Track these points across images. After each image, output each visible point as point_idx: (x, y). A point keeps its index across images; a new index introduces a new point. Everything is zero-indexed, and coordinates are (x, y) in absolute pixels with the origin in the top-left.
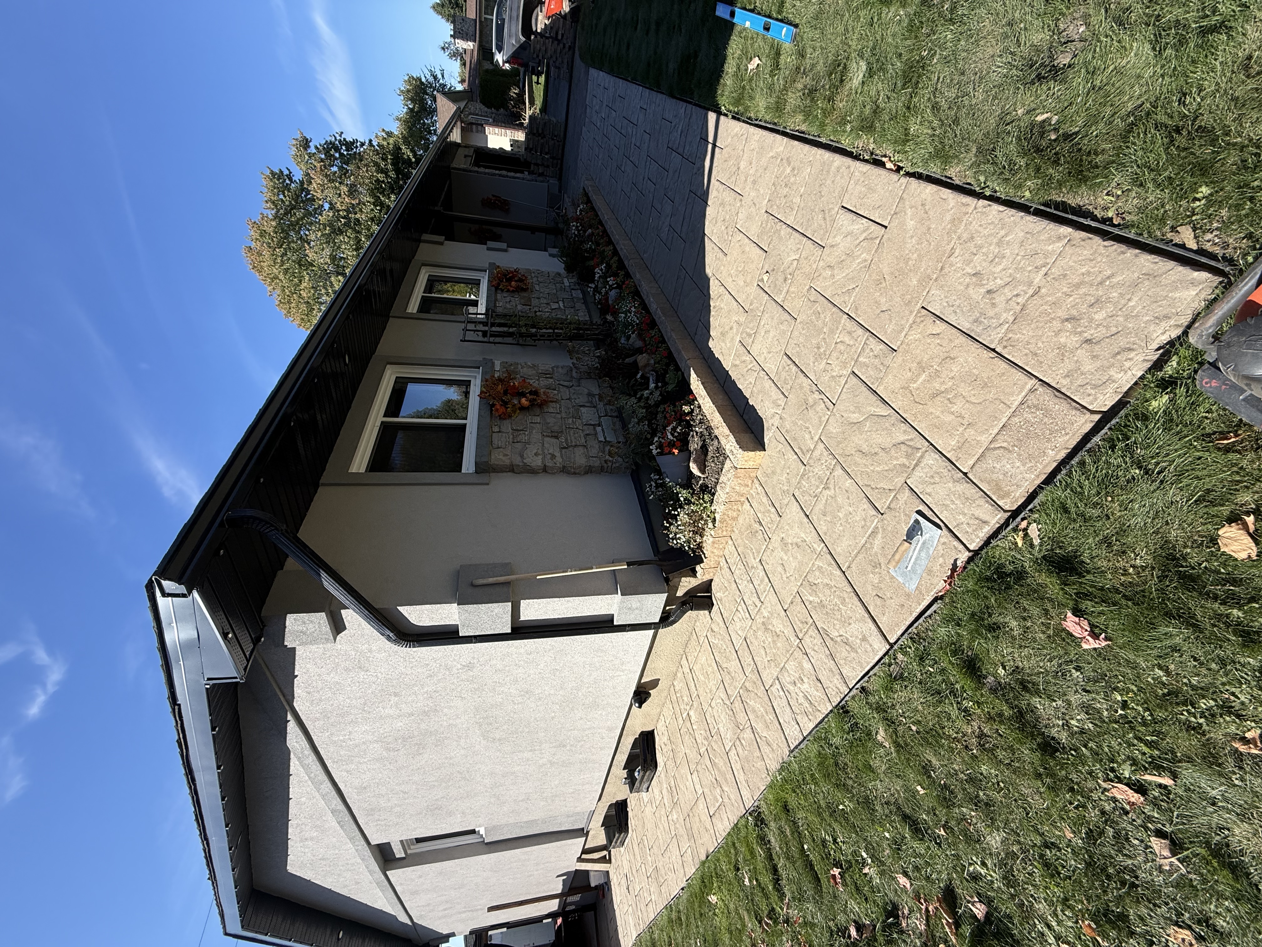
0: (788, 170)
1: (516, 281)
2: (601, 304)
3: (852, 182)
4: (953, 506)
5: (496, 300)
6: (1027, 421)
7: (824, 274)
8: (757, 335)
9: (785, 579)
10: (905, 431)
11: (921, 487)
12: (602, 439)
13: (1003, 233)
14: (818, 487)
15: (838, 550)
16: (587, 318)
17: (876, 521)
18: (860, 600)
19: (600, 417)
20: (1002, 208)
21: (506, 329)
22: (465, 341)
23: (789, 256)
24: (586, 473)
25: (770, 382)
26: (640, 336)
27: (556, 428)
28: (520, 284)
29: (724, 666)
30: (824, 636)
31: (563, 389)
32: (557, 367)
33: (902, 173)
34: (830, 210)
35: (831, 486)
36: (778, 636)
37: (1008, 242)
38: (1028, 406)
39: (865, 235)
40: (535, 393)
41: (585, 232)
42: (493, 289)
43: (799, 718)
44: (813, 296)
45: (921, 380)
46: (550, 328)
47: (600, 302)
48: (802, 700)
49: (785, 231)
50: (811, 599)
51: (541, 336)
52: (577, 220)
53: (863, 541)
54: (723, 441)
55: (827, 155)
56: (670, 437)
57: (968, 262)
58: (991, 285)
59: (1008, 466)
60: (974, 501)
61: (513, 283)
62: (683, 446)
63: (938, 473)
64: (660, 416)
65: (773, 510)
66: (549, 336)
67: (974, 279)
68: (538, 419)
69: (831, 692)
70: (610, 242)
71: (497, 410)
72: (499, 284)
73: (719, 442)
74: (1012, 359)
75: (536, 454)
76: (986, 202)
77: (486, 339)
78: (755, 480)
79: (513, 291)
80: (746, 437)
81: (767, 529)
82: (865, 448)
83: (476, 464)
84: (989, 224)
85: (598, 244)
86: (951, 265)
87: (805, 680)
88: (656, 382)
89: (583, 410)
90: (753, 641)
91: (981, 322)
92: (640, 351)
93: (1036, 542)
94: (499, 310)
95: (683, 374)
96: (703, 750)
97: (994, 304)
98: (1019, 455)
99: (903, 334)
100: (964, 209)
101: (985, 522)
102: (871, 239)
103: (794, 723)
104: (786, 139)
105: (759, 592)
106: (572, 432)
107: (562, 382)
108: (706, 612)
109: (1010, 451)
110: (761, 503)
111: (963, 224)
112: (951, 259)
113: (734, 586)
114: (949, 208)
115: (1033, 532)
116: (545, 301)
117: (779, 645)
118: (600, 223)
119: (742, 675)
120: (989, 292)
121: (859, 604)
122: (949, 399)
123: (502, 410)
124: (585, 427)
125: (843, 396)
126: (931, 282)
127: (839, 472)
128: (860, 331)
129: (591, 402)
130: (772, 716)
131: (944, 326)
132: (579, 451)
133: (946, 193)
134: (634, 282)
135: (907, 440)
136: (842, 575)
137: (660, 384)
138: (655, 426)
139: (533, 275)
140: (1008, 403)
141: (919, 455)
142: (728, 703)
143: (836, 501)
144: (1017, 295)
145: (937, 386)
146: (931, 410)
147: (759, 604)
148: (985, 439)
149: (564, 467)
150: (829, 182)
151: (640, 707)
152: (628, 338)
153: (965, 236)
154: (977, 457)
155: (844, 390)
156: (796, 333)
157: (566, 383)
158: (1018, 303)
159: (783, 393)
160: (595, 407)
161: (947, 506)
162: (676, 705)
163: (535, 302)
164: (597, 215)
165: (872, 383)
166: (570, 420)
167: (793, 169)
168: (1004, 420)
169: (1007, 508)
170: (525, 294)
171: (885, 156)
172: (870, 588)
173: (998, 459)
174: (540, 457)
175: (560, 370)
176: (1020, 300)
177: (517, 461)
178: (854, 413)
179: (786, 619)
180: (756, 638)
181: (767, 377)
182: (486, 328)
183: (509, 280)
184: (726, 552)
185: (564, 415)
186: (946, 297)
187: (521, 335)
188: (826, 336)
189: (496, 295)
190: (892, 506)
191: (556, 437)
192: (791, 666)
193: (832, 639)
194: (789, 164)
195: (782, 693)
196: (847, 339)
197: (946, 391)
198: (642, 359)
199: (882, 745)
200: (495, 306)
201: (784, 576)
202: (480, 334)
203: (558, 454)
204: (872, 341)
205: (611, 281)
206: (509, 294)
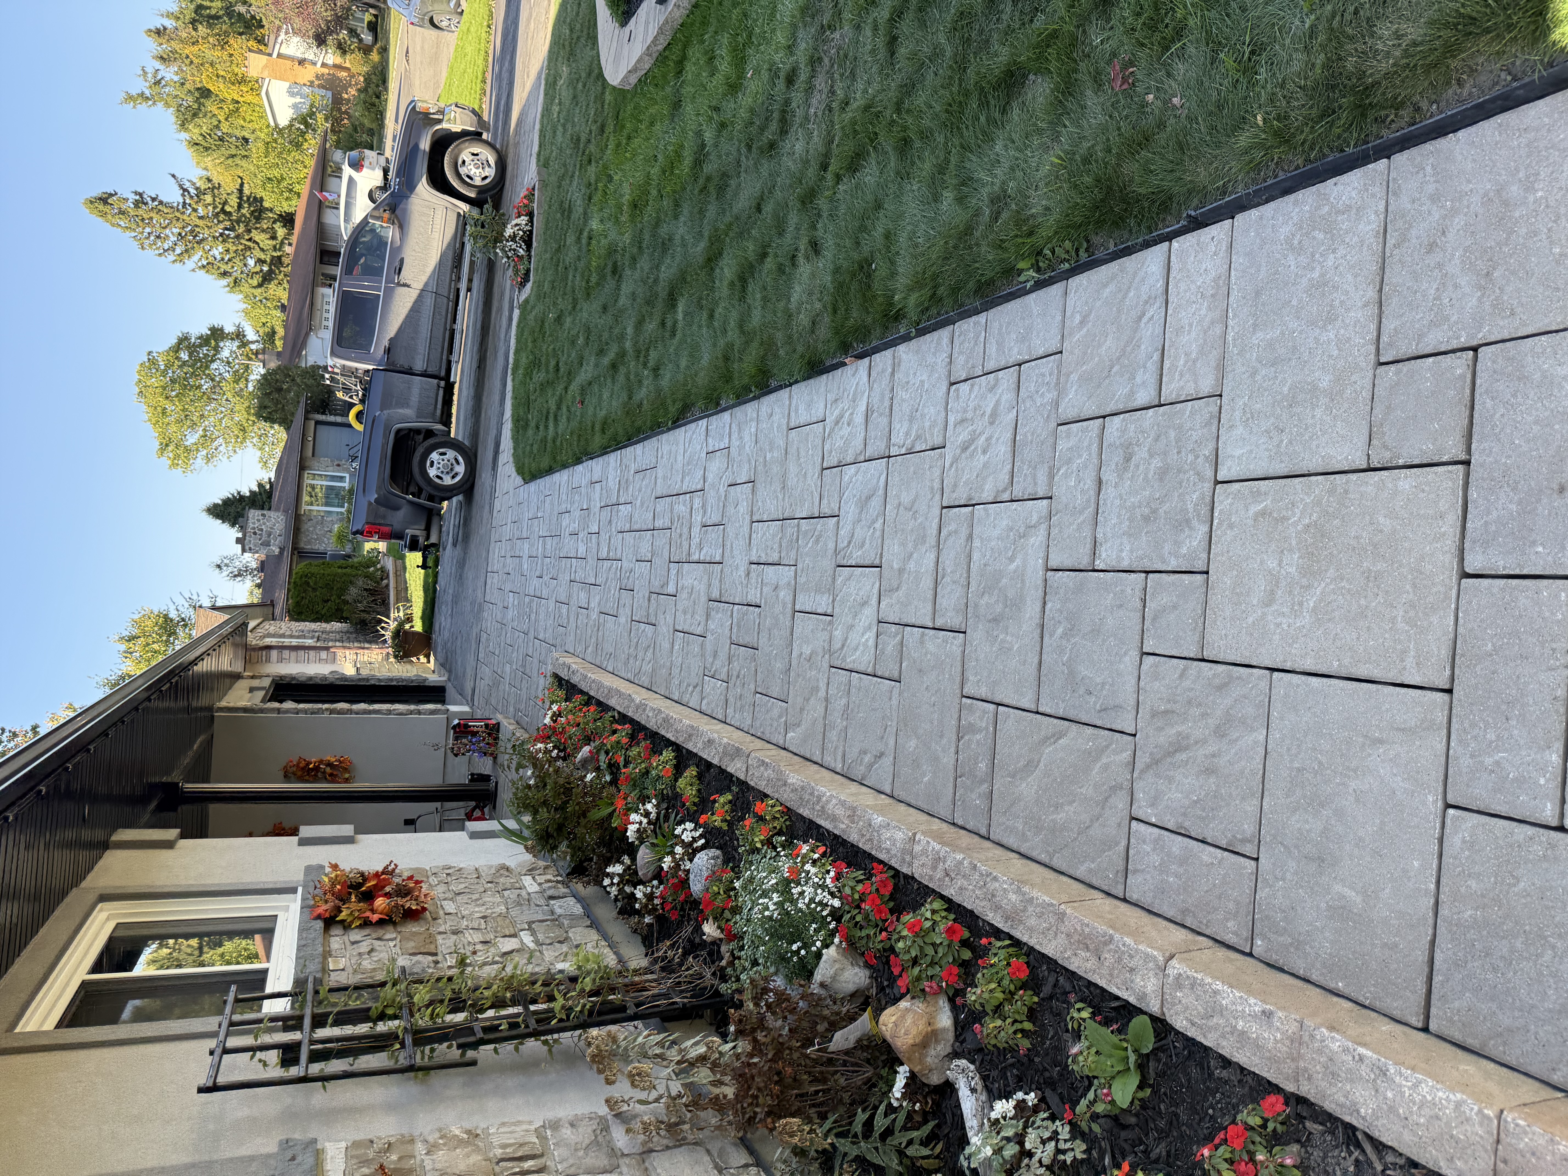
1: (388, 895)
5: (327, 954)
21: (363, 1029)
22: (214, 1088)
28: (400, 901)
32: (555, 1125)
42: (320, 924)
46: (514, 1003)
51: (485, 1030)
61: (380, 902)
66: (513, 1026)
70: (662, 744)
77: (294, 1071)
79: (381, 923)
94: (337, 979)
116: (477, 937)
139: (435, 879)
163: (445, 944)
170: (416, 927)
175: (568, 1134)
182: (296, 1036)
183: (368, 897)
187: (421, 1038)
189: (326, 943)
198: (902, 1022)
200: (325, 970)
202: (273, 1056)
206: (367, 931)
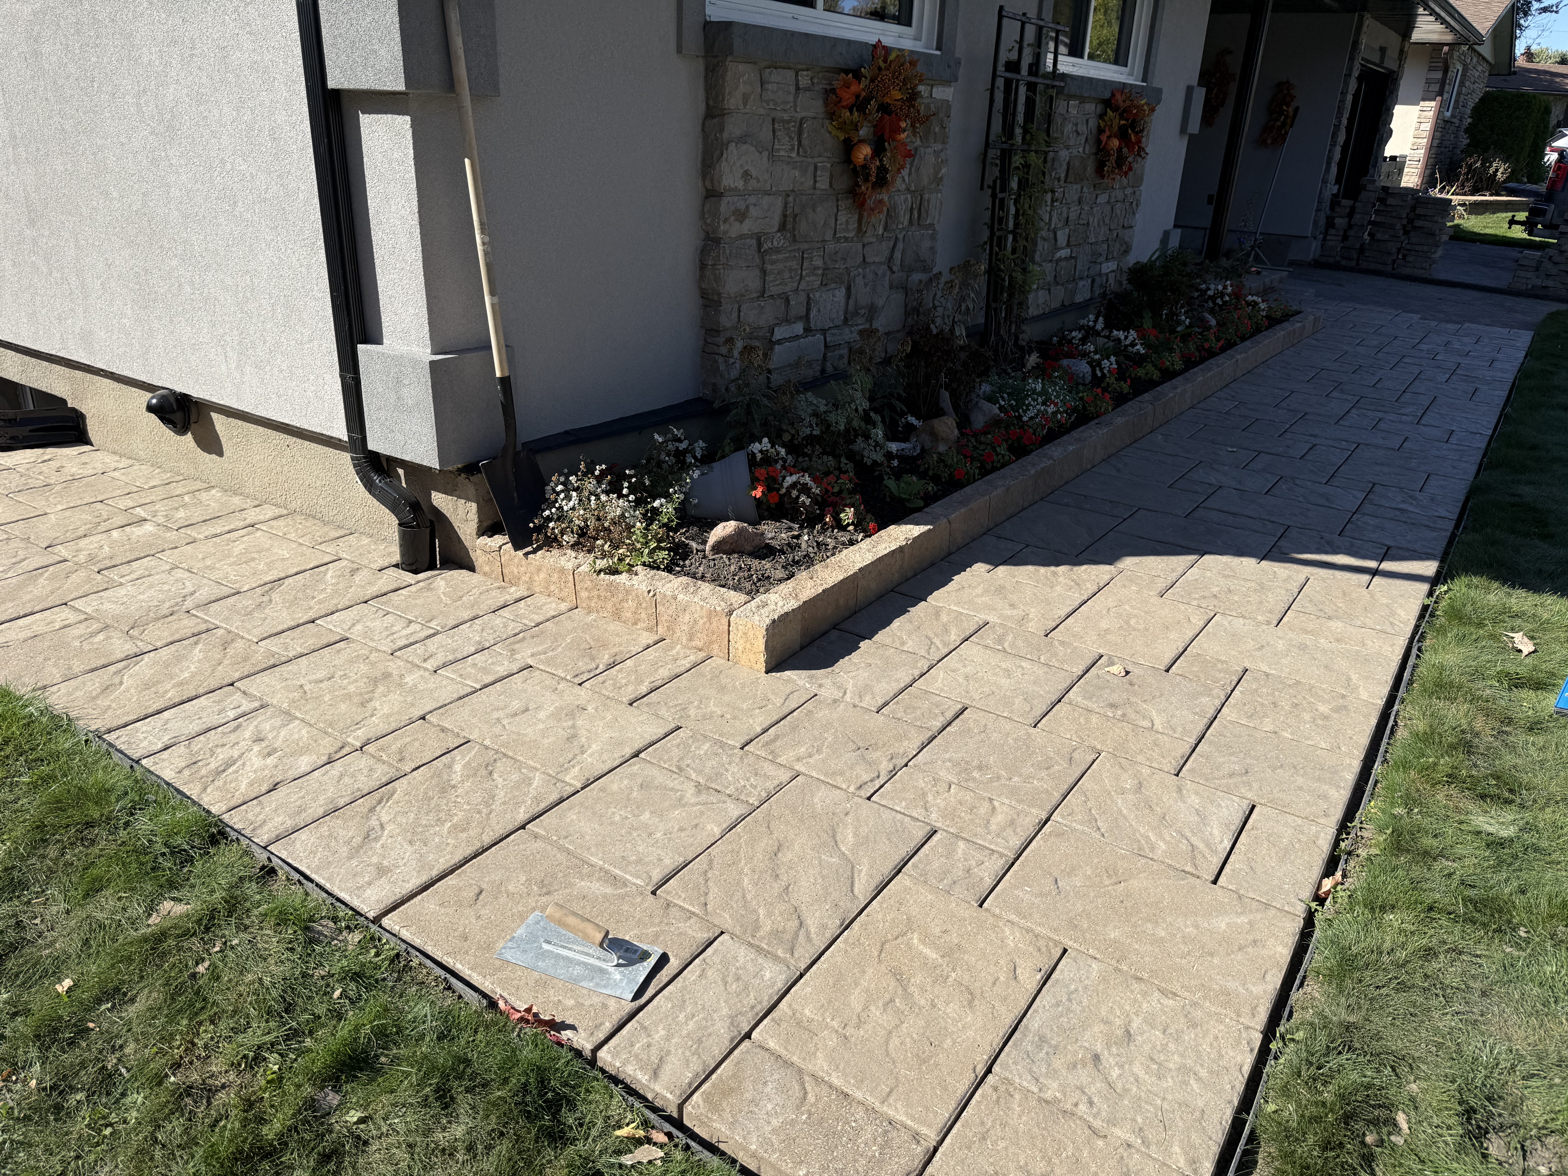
0: (1323, 708)
1: (1120, 150)
2: (1060, 343)
3: (1299, 821)
4: (682, 1017)
5: (1082, 100)
6: (858, 1131)
7: (1125, 776)
8: (1000, 655)
9: (495, 715)
10: (824, 927)
11: (717, 959)
12: (779, 334)
13: (1203, 1073)
14: (700, 772)
15: (569, 813)
16: (1033, 312)
17: (638, 882)
18: (467, 861)
19: (824, 332)
20: (1247, 1069)
21: (1020, 118)
22: (1001, 17)
23: (1159, 711)
24: (704, 294)
25: (908, 680)
26: (996, 422)
27: (803, 227)
28: (1113, 159)
29: (275, 596)
30: (377, 795)
31: (886, 247)
32: (933, 237)
33: (1314, 905)
34: (1249, 784)
35: (703, 797)
36: (363, 704)
37: (1186, 1083)
38: (886, 1132)
39: (1201, 846)
40: (882, 181)
41: (1212, 311)
42: (1107, 95)
43: (181, 749)
44: (1083, 758)
45: (927, 951)
46: (1017, 225)
47: (1065, 340)
48: (222, 755)
49: (1210, 705)
50: (458, 767)
51: (1002, 200)
52: (1237, 295)
53: (594, 860)
54: (785, 588)
55: (1350, 777)
56: (790, 480)
57: (1150, 1021)
58: (1108, 1060)
59: (770, 1107)
60: (696, 1053)
61: (1115, 143)
62: (769, 508)
63: (746, 988)
64: (830, 461)
65: (644, 689)
66: (1001, 220)
67: (1119, 1032)
68: (823, 184)
69: (252, 812)
70: (1190, 364)
71: (847, 85)
72: (1115, 109)
73: (781, 581)
74: (973, 1101)
75: (746, 175)
76: (1257, 1044)
77: (1001, 68)
78: (702, 655)
79: (1099, 142)
80: (793, 635)
81: (600, 678)
82: (786, 856)
83: (727, 26)
84: (1219, 1052)
85: (1185, 338)
86: (1145, 994)
87: (270, 761)
88: (901, 457)
89: (841, 293)
90: (344, 656)
91: (1040, 1048)
92: (964, 422)
93: (627, 1160)
94: (1060, 106)
95: (919, 510)
96: (62, 551)
97: (1075, 1066)
98: (793, 1123)
99: (1013, 917)
100: (1246, 1010)
101: (655, 1074)
102: (1194, 858)
103: (166, 739)
104: (1381, 703)
105: (458, 665)
106: (794, 264)
107: (900, 246)
108: (397, 558)
109: (798, 1108)
110: (655, 665)
111: (1219, 1010)
112: (1156, 994)
113: (466, 615)
114: (1250, 986)
115: (645, 1154)
116: (1073, 216)
117: (343, 707)
118: (1230, 345)
119: (258, 632)
120: (1097, 1058)
121: (458, 857)
122: (892, 1000)
123: (848, 98)
124: (803, 297)
125: (886, 815)
126: (1114, 962)
127: (735, 811)
128: (1016, 842)
129: (856, 313)
130: (173, 695)
131: (1033, 987)
132: (752, 279)
133: (1275, 980)
134: (1106, 412)
135: (808, 933)
136: (517, 824)
137: (895, 463)
138: (808, 451)
139: (1129, 191)
140: (891, 1100)
141: (780, 953)
142: (189, 604)
143: (675, 807)
144: (1091, 1103)
145: (917, 980)
146: (870, 971)
147: (430, 665)
148: (820, 1064)
149: (717, 241)
150: (1300, 781)
151: (150, 409)
152: (992, 399)
153: (1198, 1014)
154: (783, 1053)
155: (899, 816)
156: (1008, 726)
157: (898, 255)
158: (1076, 1105)
159: (886, 704)
160: (846, 320)
161: (682, 1007)
162: (161, 493)
163: (1073, 191)
164: (1243, 339)
165: (915, 866)
166: (818, 262)
167: (1326, 718)
168: (859, 1095)
169: (688, 1108)
170: (1090, 169)
171: (1344, 876)
172: (497, 877)
173: (782, 1089)
174: (740, 184)
175: (927, 244)
176: (1083, 1108)
177: (733, 127)
178: (856, 835)
179: (405, 719)
180: (351, 661)
181: (917, 673)
182: (1024, 71)
183: (1122, 134)
184: (540, 599)
185: (831, 247)
186: (1086, 988)
187: (1006, 155)
188: (1003, 781)
189: (1091, 99)
190: (673, 911)
191: (782, 227)
192: (298, 732)
193: (372, 810)
194: (1337, 710)
195: (231, 714)
196: (999, 819)
197: (907, 996)
198: (947, 426)
199: (150, 910)
200: (1071, 97)
201: (501, 714)
202: (1014, 56)
203: (747, 227)
204: (997, 865)
205: (1110, 364)
206: (1094, 130)
